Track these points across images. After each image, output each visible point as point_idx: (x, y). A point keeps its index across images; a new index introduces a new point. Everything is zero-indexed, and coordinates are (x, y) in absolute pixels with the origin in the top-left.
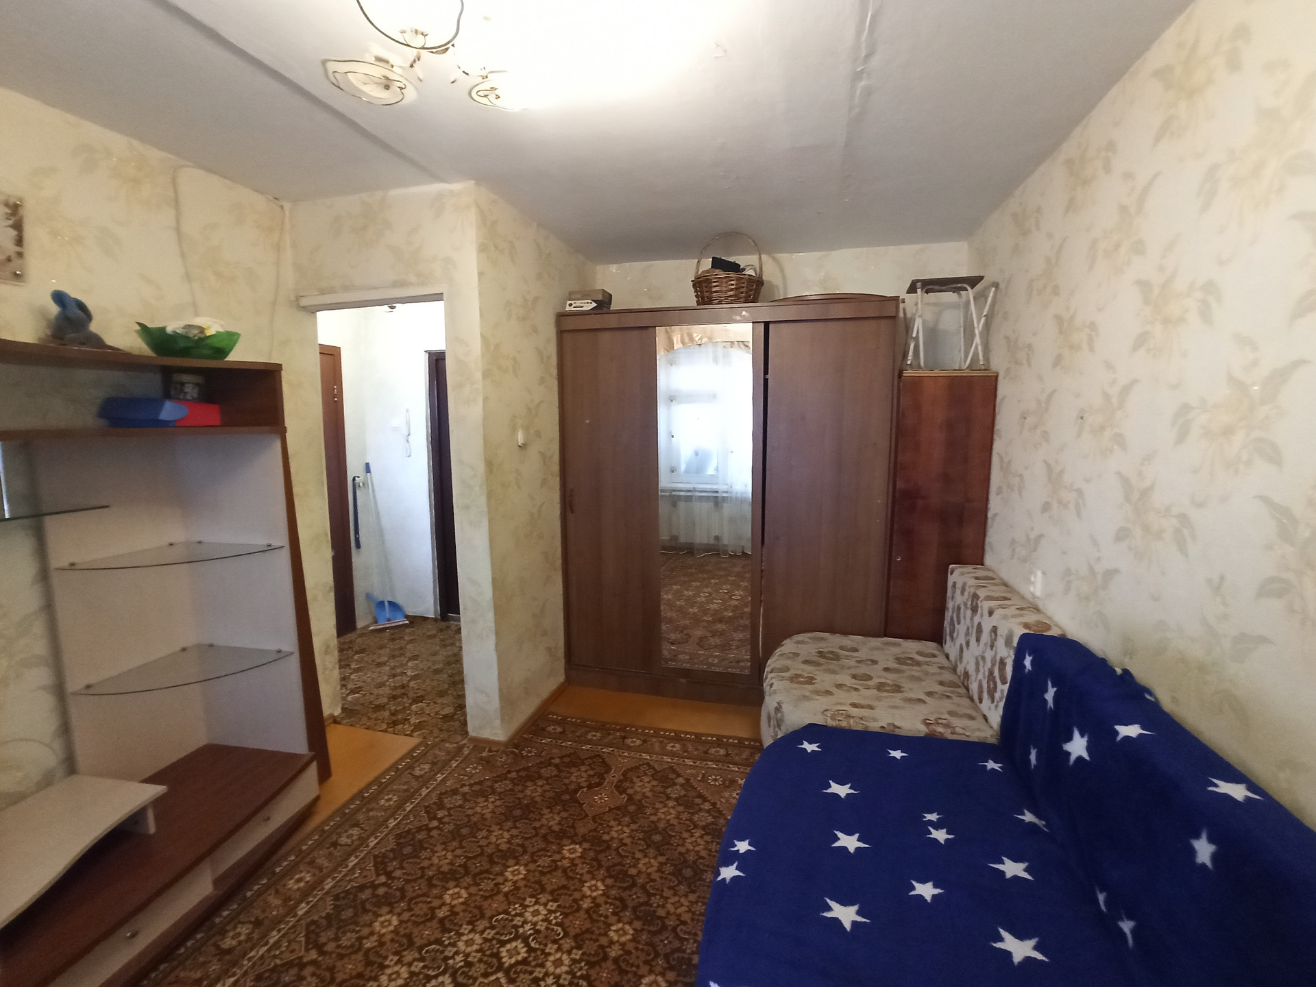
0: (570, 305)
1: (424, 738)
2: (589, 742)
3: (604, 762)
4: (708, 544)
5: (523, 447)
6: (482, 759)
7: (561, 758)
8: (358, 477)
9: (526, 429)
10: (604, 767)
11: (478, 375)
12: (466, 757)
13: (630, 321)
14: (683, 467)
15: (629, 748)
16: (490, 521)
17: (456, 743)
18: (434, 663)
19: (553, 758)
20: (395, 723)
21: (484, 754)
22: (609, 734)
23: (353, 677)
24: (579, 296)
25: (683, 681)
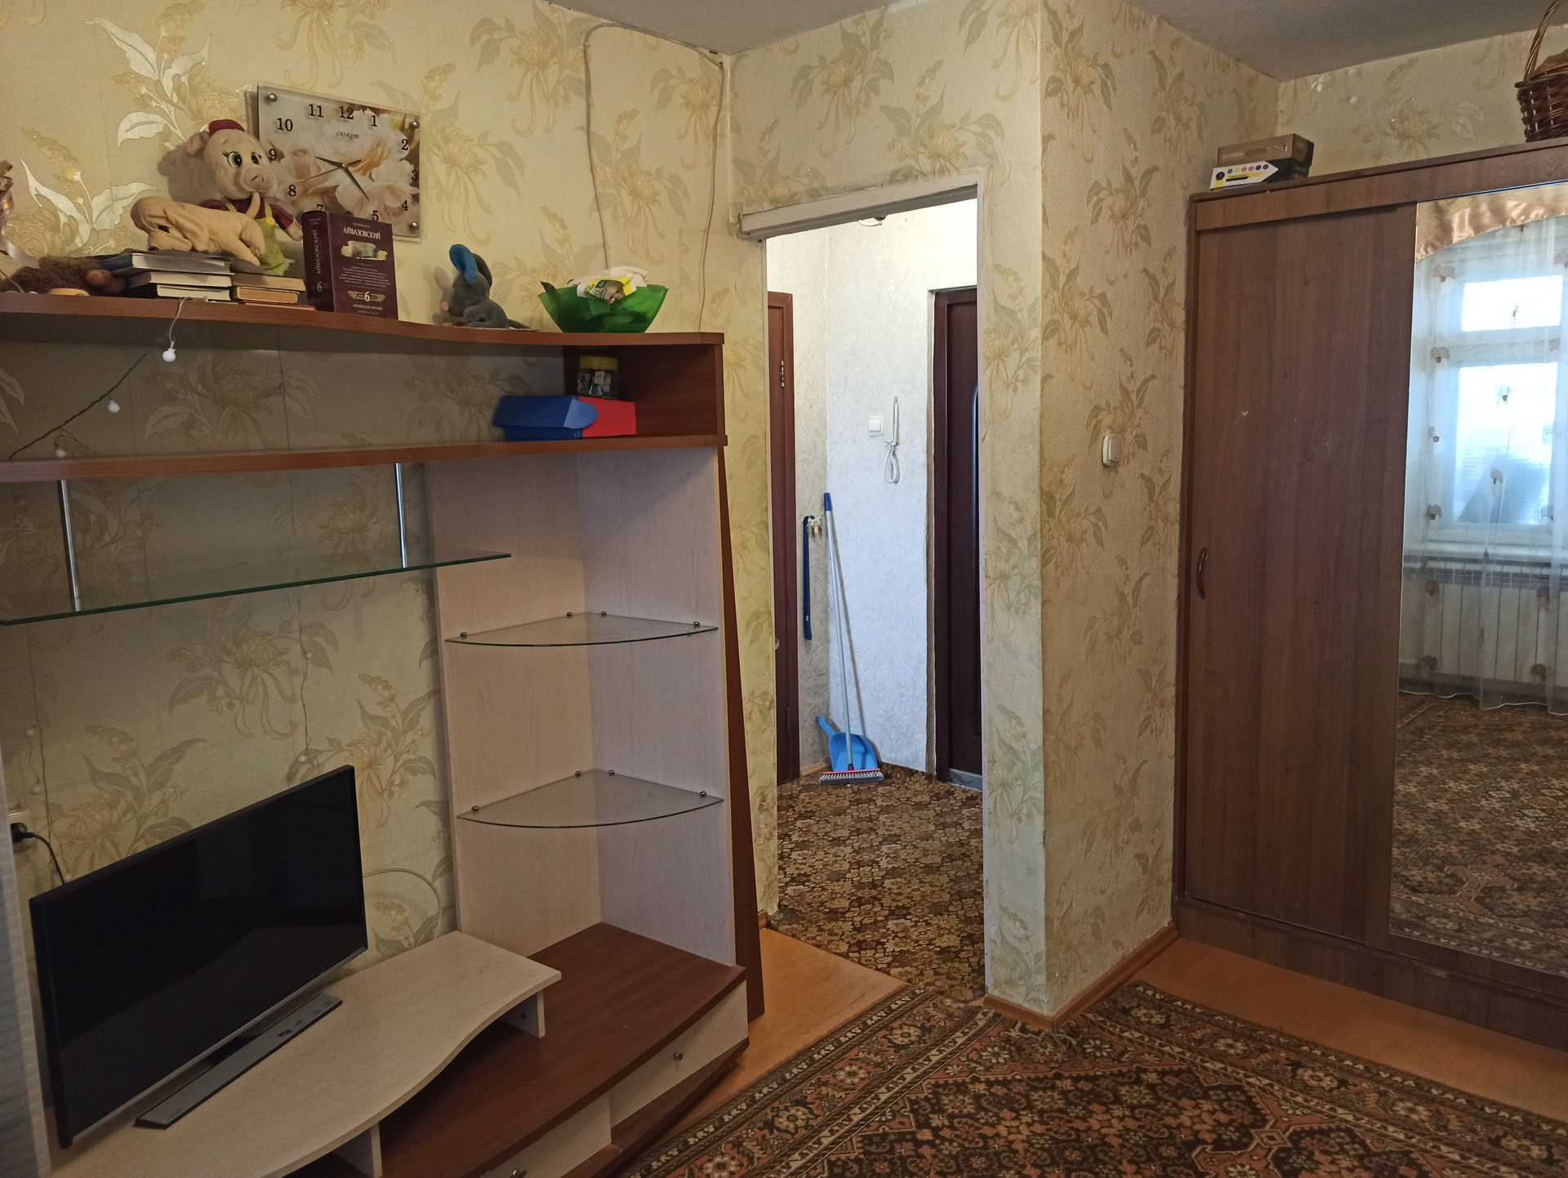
0: (1220, 176)
1: (909, 981)
2: (1221, 1057)
3: (1249, 1101)
4: (1515, 683)
5: (1111, 467)
6: (1008, 1040)
7: (1162, 1074)
8: (813, 518)
9: (1119, 432)
10: (1250, 1113)
11: (1036, 333)
12: (982, 1030)
13: (1356, 196)
14: (1458, 507)
15: (1306, 1089)
16: (1044, 603)
17: (964, 1002)
18: (926, 853)
19: (1145, 1071)
20: (860, 946)
21: (1014, 1033)
22: (1263, 1051)
23: (794, 855)
24: (1241, 154)
25: (1441, 973)
